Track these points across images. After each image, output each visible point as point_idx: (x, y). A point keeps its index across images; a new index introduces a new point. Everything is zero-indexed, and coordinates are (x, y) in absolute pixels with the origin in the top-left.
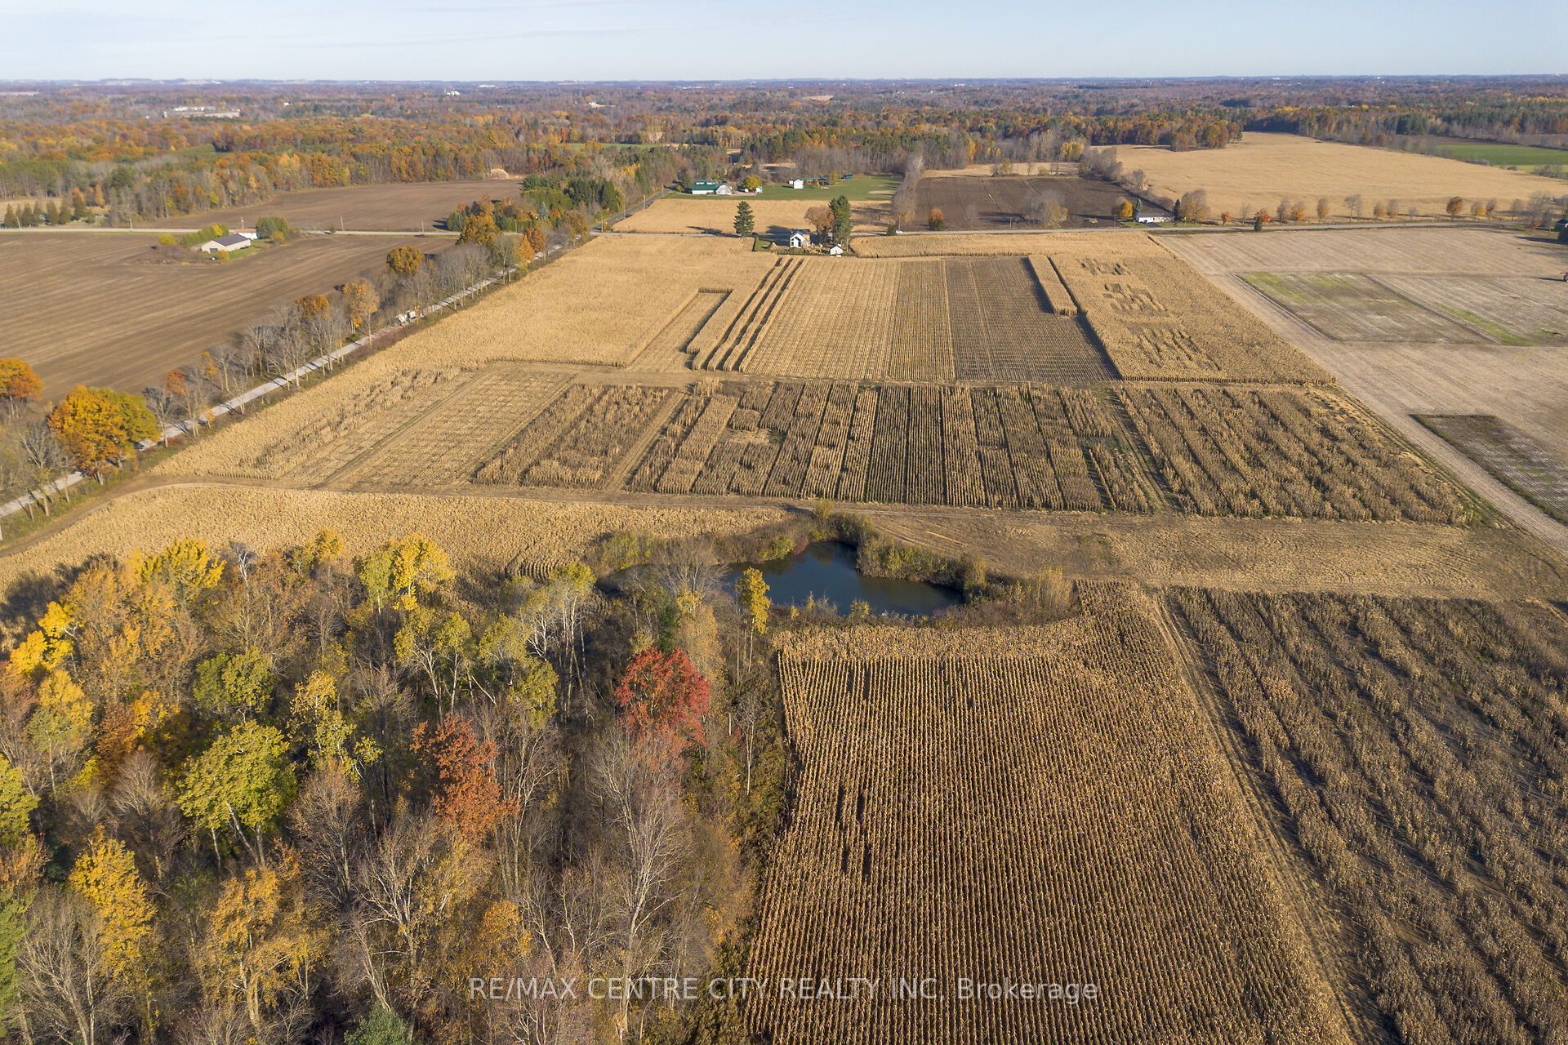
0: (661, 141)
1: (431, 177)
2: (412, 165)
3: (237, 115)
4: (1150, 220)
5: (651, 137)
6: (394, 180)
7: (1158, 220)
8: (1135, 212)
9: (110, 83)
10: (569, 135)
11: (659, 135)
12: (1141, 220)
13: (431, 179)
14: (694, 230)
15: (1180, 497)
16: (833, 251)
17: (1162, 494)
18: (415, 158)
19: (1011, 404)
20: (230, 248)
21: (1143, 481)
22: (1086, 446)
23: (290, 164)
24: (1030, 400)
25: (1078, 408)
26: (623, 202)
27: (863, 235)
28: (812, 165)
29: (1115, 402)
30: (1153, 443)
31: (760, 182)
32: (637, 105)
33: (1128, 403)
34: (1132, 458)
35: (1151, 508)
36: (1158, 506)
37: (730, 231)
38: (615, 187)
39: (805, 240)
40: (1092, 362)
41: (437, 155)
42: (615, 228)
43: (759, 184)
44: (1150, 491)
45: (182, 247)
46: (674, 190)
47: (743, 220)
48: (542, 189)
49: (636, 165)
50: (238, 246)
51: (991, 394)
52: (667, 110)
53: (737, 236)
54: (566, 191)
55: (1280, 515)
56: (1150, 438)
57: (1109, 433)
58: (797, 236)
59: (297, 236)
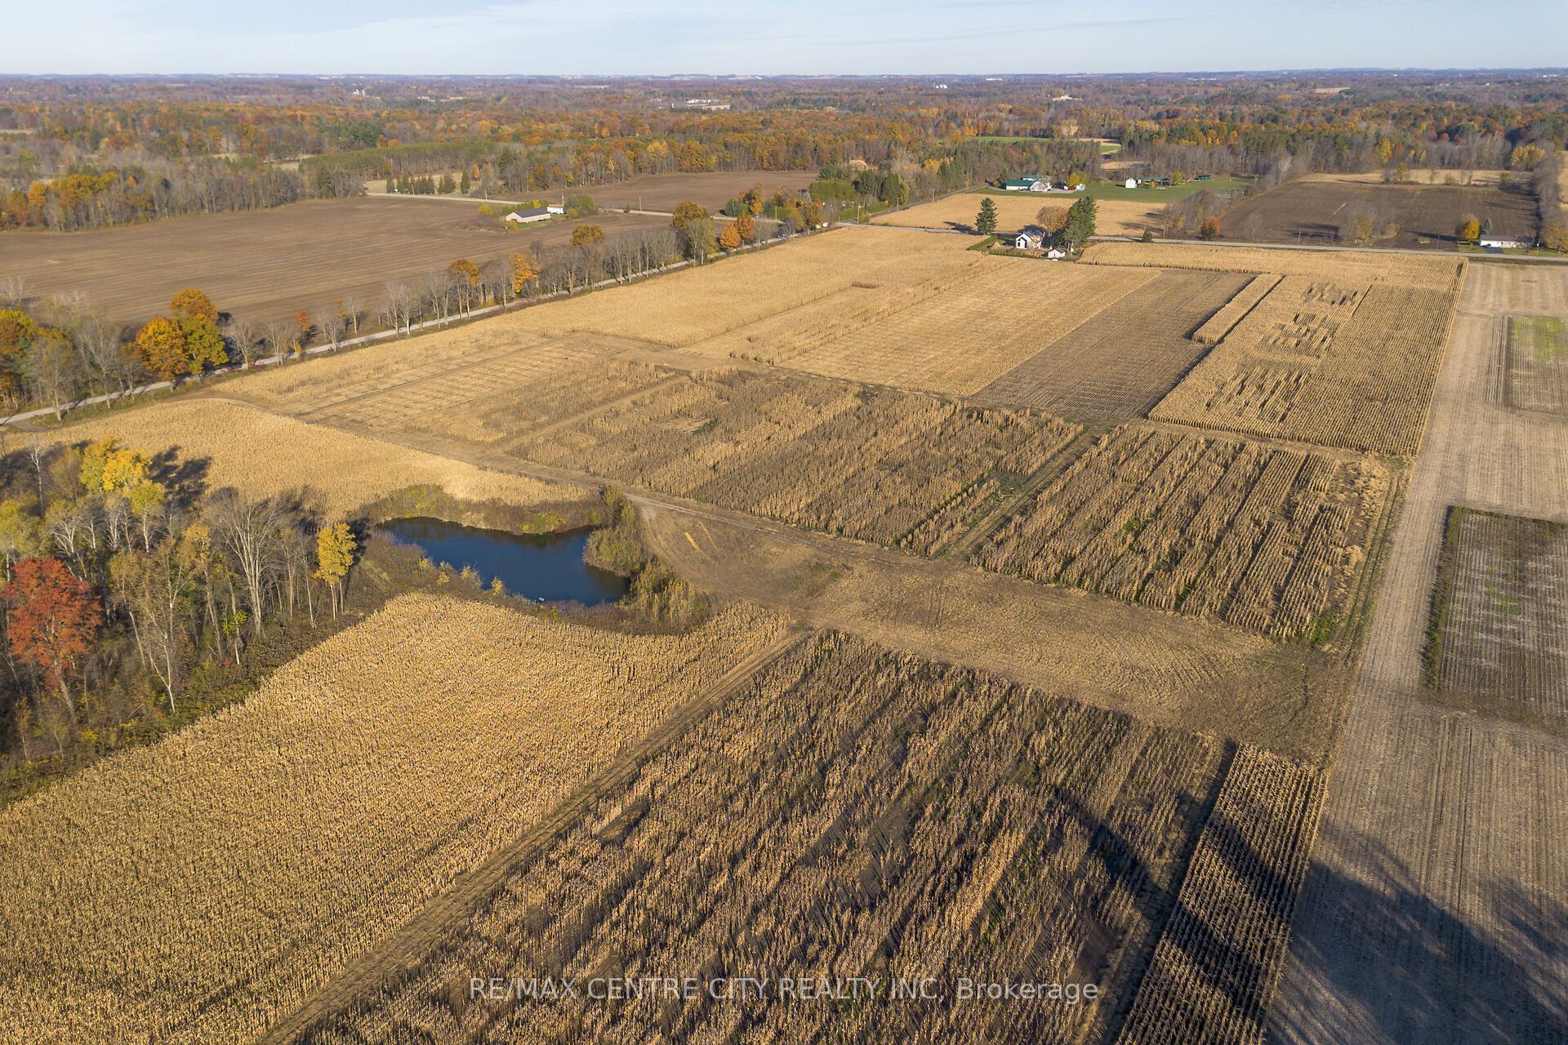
0: (1076, 135)
1: (790, 167)
2: (774, 155)
3: (728, 107)
4: (1494, 244)
5: (1065, 131)
6: (756, 169)
7: (1507, 245)
8: (1481, 232)
9: (676, 79)
10: (985, 129)
11: (1074, 130)
12: (1484, 243)
13: (789, 168)
14: (946, 226)
15: (989, 546)
16: (1051, 255)
17: (980, 540)
18: (778, 148)
19: (979, 428)
20: (527, 220)
21: (985, 524)
22: (981, 481)
23: (657, 151)
24: (1007, 426)
25: (1037, 442)
26: (907, 195)
27: (1115, 240)
28: (1159, 163)
29: (1096, 442)
30: (1056, 488)
31: (1085, 179)
32: (1103, 98)
33: (1104, 444)
34: (1013, 501)
35: (942, 552)
36: (954, 551)
37: (976, 228)
38: (900, 181)
39: (1034, 242)
40: (1147, 397)
41: (798, 145)
42: (872, 220)
43: (1081, 181)
44: (972, 536)
45: (496, 216)
46: (991, 184)
47: (986, 218)
48: (832, 181)
49: (947, 159)
50: (536, 218)
51: (975, 415)
52: (1135, 103)
53: (979, 233)
54: (856, 183)
55: (1069, 585)
56: (1061, 483)
57: (1030, 472)
58: (1024, 236)
59: (596, 213)
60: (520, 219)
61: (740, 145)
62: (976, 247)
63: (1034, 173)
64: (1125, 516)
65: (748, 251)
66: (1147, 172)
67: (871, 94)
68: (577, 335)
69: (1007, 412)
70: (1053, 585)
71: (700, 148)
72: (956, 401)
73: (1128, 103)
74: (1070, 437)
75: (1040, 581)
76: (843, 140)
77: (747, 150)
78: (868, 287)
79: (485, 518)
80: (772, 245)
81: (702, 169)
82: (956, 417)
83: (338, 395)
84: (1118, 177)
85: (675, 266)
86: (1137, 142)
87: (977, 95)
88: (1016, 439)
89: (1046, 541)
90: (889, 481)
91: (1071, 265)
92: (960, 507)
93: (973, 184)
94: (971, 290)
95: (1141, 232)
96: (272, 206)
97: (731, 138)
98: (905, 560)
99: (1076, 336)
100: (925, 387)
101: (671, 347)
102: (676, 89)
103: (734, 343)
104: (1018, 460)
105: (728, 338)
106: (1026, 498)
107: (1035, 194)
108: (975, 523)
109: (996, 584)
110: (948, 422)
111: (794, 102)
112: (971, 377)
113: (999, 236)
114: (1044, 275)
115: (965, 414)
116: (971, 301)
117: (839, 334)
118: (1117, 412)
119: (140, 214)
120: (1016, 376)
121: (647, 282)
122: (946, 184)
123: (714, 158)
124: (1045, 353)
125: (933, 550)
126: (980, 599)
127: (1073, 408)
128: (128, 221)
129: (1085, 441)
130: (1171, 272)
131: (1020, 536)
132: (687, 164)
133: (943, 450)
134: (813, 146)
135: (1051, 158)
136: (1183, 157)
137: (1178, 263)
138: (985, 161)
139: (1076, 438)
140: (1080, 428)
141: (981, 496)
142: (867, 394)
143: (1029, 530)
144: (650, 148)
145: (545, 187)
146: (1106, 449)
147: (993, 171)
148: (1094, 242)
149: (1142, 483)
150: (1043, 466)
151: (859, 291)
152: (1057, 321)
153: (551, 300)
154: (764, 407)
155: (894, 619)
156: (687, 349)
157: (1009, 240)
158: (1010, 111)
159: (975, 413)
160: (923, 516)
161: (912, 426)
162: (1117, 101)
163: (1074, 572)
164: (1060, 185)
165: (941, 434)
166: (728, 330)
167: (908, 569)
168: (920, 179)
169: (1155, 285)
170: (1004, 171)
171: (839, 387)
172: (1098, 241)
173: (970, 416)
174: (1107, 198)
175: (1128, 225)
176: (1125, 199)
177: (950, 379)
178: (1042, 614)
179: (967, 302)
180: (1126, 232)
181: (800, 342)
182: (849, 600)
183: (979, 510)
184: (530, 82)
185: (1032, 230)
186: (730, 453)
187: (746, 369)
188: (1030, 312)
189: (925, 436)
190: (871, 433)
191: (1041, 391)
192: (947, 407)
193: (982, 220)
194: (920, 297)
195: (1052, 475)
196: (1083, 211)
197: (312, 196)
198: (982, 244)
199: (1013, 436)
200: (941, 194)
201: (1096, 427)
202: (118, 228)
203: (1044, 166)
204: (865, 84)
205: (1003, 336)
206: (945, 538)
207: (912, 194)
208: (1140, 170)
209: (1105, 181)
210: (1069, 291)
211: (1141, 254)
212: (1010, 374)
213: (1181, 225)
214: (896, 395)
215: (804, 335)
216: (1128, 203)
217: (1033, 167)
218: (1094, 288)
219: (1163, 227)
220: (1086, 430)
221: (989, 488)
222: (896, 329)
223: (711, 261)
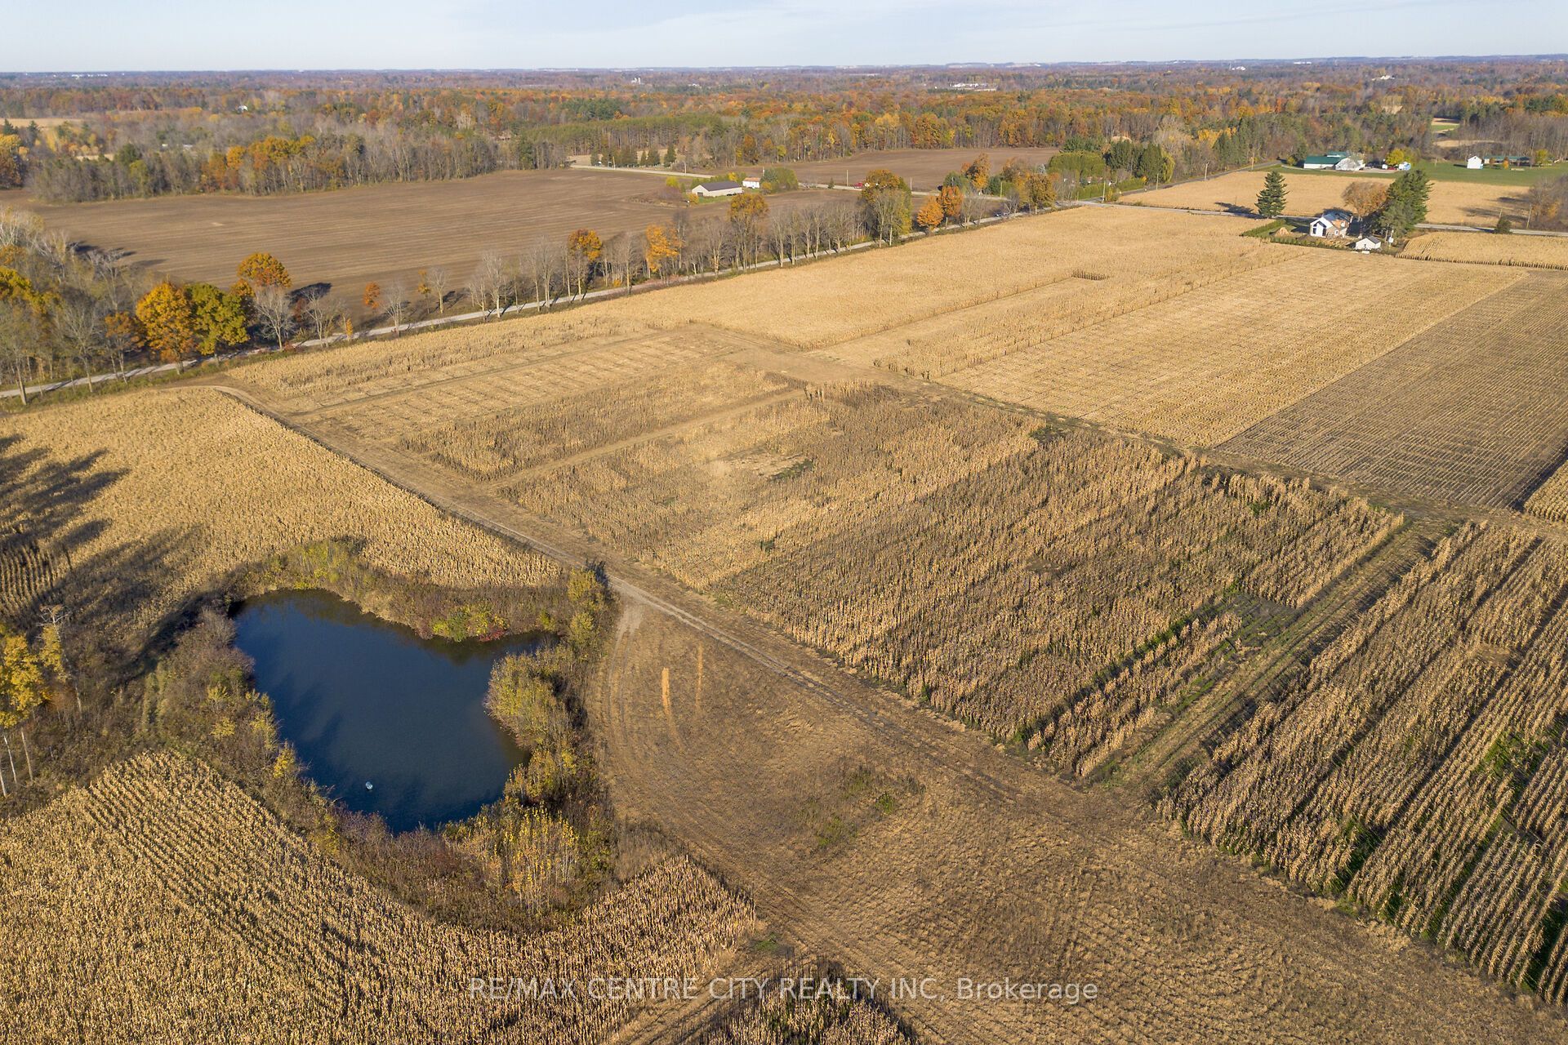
2: (1021, 129)
3: (994, 89)
5: (1385, 108)
6: (1001, 145)
10: (1284, 108)
11: (1397, 107)
13: (1038, 144)
14: (1218, 207)
15: (1201, 774)
16: (1359, 245)
17: (1187, 751)
18: (1026, 122)
19: (1218, 505)
20: (714, 194)
21: (1203, 712)
22: (1210, 612)
23: (886, 123)
24: (1268, 505)
25: (1318, 542)
26: (1171, 171)
27: (1455, 229)
28: (1517, 141)
29: (1428, 550)
30: (1349, 645)
31: (1411, 157)
32: (1434, 78)
33: (1443, 557)
34: (1262, 662)
35: (1103, 774)
36: (1131, 772)
37: (1256, 210)
38: (1164, 154)
39: (1338, 229)
40: (1520, 470)
41: (1051, 119)
42: (1121, 199)
43: (1405, 158)
44: (1172, 738)
45: (683, 189)
46: (1285, 162)
47: (1271, 199)
48: (1079, 153)
49: (1228, 131)
50: (725, 192)
51: (1216, 481)
52: (1474, 83)
53: (1260, 216)
54: (1107, 156)
55: (1365, 912)
56: (1358, 636)
57: (1300, 601)
58: (1322, 219)
59: (796, 188)
60: (706, 193)
61: (983, 119)
62: (1254, 233)
63: (1343, 150)
64: (1493, 728)
65: (953, 231)
66: (1497, 150)
67: (1155, 76)
68: (694, 326)
69: (1268, 479)
70: (1330, 904)
71: (938, 122)
72: (1188, 453)
73: (1466, 82)
74: (1380, 536)
75: (1302, 889)
76: (1105, 113)
77: (992, 125)
78: (1094, 278)
79: (392, 605)
80: (985, 225)
81: (939, 145)
82: (1183, 483)
83: (360, 390)
84: (1457, 157)
85: (856, 247)
86: (1483, 115)
87: (1280, 75)
88: (1280, 532)
89: (1323, 778)
90: (1041, 599)
91: (1388, 259)
92: (1161, 666)
93: (1260, 161)
94: (1239, 288)
95: (1493, 221)
96: (468, 176)
97: (974, 112)
98: (1030, 785)
99: (1392, 361)
100: (1145, 427)
101: (801, 348)
102: (945, 75)
103: (886, 348)
104: (1280, 573)
105: (882, 338)
106: (1289, 657)
107: (1342, 173)
108: (1183, 707)
109: (1203, 878)
110: (1171, 489)
111: (1067, 84)
112: (1220, 415)
113: (1288, 221)
114: (1349, 271)
115: (1200, 478)
116: (1237, 302)
117: (1035, 338)
118: (1464, 494)
119: (334, 181)
120: (1292, 418)
121: (814, 265)
122: (1225, 159)
123: (952, 133)
124: (1339, 383)
125: (1088, 766)
126: (1163, 919)
127: (1387, 480)
128: (318, 187)
129: (1407, 547)
130: (1543, 275)
131: (1268, 754)
132: (921, 139)
133: (1150, 543)
134: (1069, 119)
135: (1367, 133)
136: (1551, 131)
137: (1554, 261)
138: (1279, 134)
139: (1390, 539)
140: (1399, 520)
141: (1203, 646)
142: (1050, 432)
143: (1285, 744)
144: (879, 120)
145: (755, 161)
146: (1447, 567)
147: (1288, 146)
148: (1423, 231)
149: (1521, 650)
150: (1326, 591)
151: (1080, 284)
152: (1364, 336)
153: (689, 283)
154: (889, 445)
155: (968, 951)
156: (820, 352)
157: (1302, 226)
158: (1318, 89)
159: (1217, 478)
160: (1087, 680)
161: (1107, 494)
162: (1452, 81)
163: (1380, 872)
164: (1376, 164)
165: (1154, 509)
166: (886, 328)
167: (1031, 807)
168: (1190, 153)
169: (1519, 290)
170: (1303, 146)
171: (1010, 416)
172: (1430, 230)
173: (1207, 482)
174: (1441, 179)
175: (1473, 212)
176: (1467, 181)
177: (1185, 416)
178: (1300, 991)
179: (1232, 303)
180: (1470, 220)
181: (975, 349)
182: (890, 879)
183: (1195, 678)
184: (803, 71)
185: (1335, 213)
186: (806, 517)
187: (887, 383)
188: (1324, 321)
189: (1125, 513)
190: (1039, 499)
191: (1332, 446)
192: (1171, 464)
193: (1265, 200)
194: (1163, 293)
195: (1342, 613)
196: (1411, 191)
197: (512, 167)
198: (1262, 229)
199: (1275, 525)
200: (1215, 171)
201: (1427, 520)
202: (308, 194)
203: (1356, 139)
204: (1150, 69)
205: (1278, 353)
206: (1117, 740)
207: (1177, 169)
208: (1489, 148)
209: (1438, 160)
210: (1384, 293)
211: (1495, 248)
212: (1283, 414)
213: (1553, 211)
214: (1097, 436)
215: (986, 339)
216: (1471, 185)
217: (1342, 142)
218: (1425, 291)
219: (1525, 214)
220: (1409, 523)
221: (1220, 629)
222: (1119, 337)
223: (903, 242)
